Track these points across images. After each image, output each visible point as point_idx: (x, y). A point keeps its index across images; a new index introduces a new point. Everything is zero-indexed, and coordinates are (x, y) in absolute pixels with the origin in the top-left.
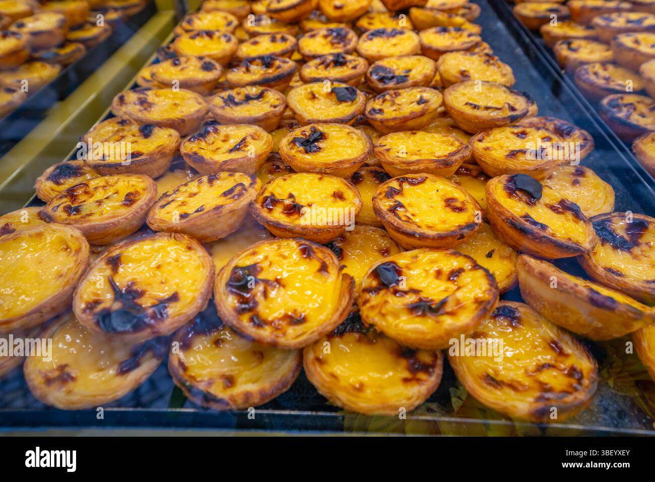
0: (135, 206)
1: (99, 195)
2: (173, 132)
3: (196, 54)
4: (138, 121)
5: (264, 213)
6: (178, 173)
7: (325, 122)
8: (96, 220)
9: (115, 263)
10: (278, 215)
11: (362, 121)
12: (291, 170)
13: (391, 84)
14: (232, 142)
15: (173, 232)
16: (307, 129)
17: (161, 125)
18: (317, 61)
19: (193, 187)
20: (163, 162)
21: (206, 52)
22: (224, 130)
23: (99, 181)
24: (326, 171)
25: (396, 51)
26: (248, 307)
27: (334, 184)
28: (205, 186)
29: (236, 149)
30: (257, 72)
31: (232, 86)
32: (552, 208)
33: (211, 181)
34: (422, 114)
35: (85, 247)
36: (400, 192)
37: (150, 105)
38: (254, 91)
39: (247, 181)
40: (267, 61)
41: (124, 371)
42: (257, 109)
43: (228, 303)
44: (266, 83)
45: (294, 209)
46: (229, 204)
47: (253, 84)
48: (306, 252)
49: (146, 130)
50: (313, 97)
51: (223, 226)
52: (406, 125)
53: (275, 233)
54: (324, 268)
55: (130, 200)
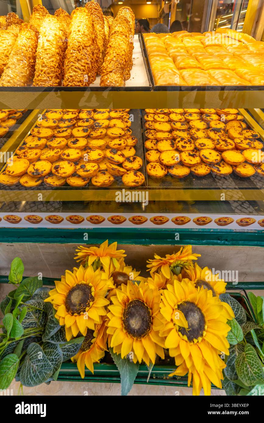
0: (37, 155)
1: (30, 153)
2: (45, 139)
3: (52, 118)
4: (38, 137)
5: (62, 156)
6: (47, 148)
7: (80, 137)
8: (30, 158)
9: (34, 165)
10: (65, 157)
11: (88, 137)
13: (98, 127)
14: (58, 142)
15: (44, 160)
16: (75, 139)
17: (43, 138)
18: (82, 121)
19: (49, 151)
20: (44, 146)
21: (54, 117)
22: (57, 139)
23: (30, 150)
24: (76, 148)
25: (102, 118)
26: (57, 171)
27: (78, 151)
28: (52, 151)
29: (58, 144)
30: (67, 124)
31: (60, 128)
32: (119, 155)
33: (53, 150)
34: (100, 135)
35: (29, 162)
36: (90, 152)
37: (40, 133)
38: (65, 129)
39: (59, 150)
40: (70, 120)
41: (36, 182)
42: (65, 134)
43: (54, 171)
44: (68, 127)
45: (68, 156)
46: (55, 155)
47: (65, 127)
48: (69, 163)
49: (39, 139)
50: (79, 131)
51: (55, 158)
52: (97, 138)
53: (63, 160)
54: (71, 165)
55: (36, 154)
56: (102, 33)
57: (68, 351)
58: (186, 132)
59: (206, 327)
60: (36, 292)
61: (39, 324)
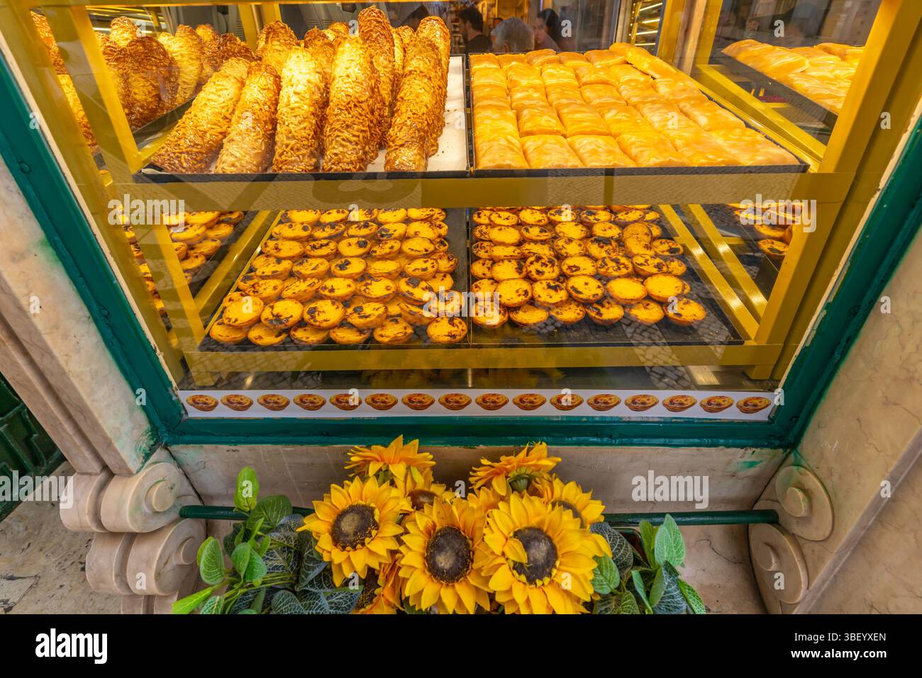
0: (277, 291)
1: (263, 287)
2: (290, 262)
3: (301, 220)
4: (275, 257)
5: (321, 292)
6: (292, 278)
7: (352, 257)
8: (264, 295)
9: (272, 307)
10: (326, 292)
11: (368, 256)
12: (336, 277)
13: (385, 238)
14: (313, 266)
15: (290, 298)
16: (343, 260)
17: (284, 259)
18: (356, 226)
19: (297, 283)
20: (287, 274)
21: (304, 220)
22: (310, 260)
23: (263, 282)
24: (346, 277)
25: (393, 219)
26: (313, 317)
27: (349, 281)
28: (302, 283)
29: (314, 269)
30: (329, 231)
31: (315, 240)
32: (423, 289)
33: (304, 281)
34: (389, 253)
35: (262, 303)
36: (371, 284)
37: (280, 250)
38: (325, 242)
39: (316, 281)
40: (333, 225)
41: (277, 336)
42: (325, 251)
43: (307, 317)
44: (330, 238)
45: (332, 290)
46: (309, 289)
47: (325, 238)
48: (333, 304)
49: (279, 260)
50: (350, 245)
51: (307, 296)
52: (383, 258)
53: (322, 298)
54: (337, 308)
55: (275, 288)
56: (388, 70)
57: (337, 608)
58: (546, 245)
59: (558, 563)
60: (282, 522)
61: (289, 569)
